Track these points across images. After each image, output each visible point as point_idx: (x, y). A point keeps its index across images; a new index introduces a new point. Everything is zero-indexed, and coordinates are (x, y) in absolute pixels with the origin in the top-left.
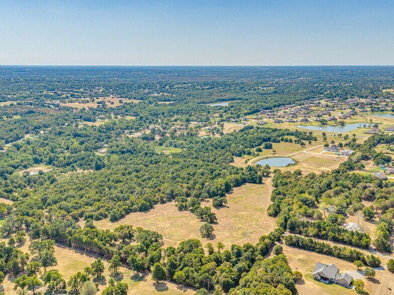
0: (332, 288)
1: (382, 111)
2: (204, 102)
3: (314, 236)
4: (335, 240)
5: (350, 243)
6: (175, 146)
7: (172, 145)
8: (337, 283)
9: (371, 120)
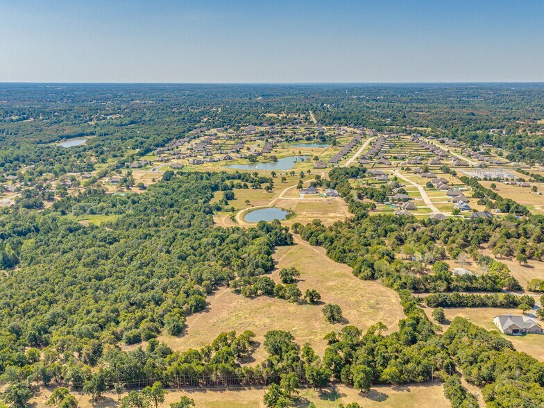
0: (531, 338)
1: (297, 140)
2: (41, 141)
3: (445, 291)
4: (468, 289)
5: (485, 290)
6: (92, 213)
7: (85, 211)
8: (529, 333)
9: (300, 152)
